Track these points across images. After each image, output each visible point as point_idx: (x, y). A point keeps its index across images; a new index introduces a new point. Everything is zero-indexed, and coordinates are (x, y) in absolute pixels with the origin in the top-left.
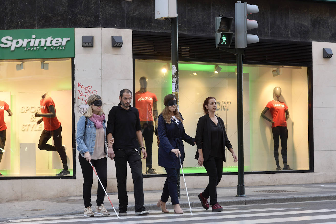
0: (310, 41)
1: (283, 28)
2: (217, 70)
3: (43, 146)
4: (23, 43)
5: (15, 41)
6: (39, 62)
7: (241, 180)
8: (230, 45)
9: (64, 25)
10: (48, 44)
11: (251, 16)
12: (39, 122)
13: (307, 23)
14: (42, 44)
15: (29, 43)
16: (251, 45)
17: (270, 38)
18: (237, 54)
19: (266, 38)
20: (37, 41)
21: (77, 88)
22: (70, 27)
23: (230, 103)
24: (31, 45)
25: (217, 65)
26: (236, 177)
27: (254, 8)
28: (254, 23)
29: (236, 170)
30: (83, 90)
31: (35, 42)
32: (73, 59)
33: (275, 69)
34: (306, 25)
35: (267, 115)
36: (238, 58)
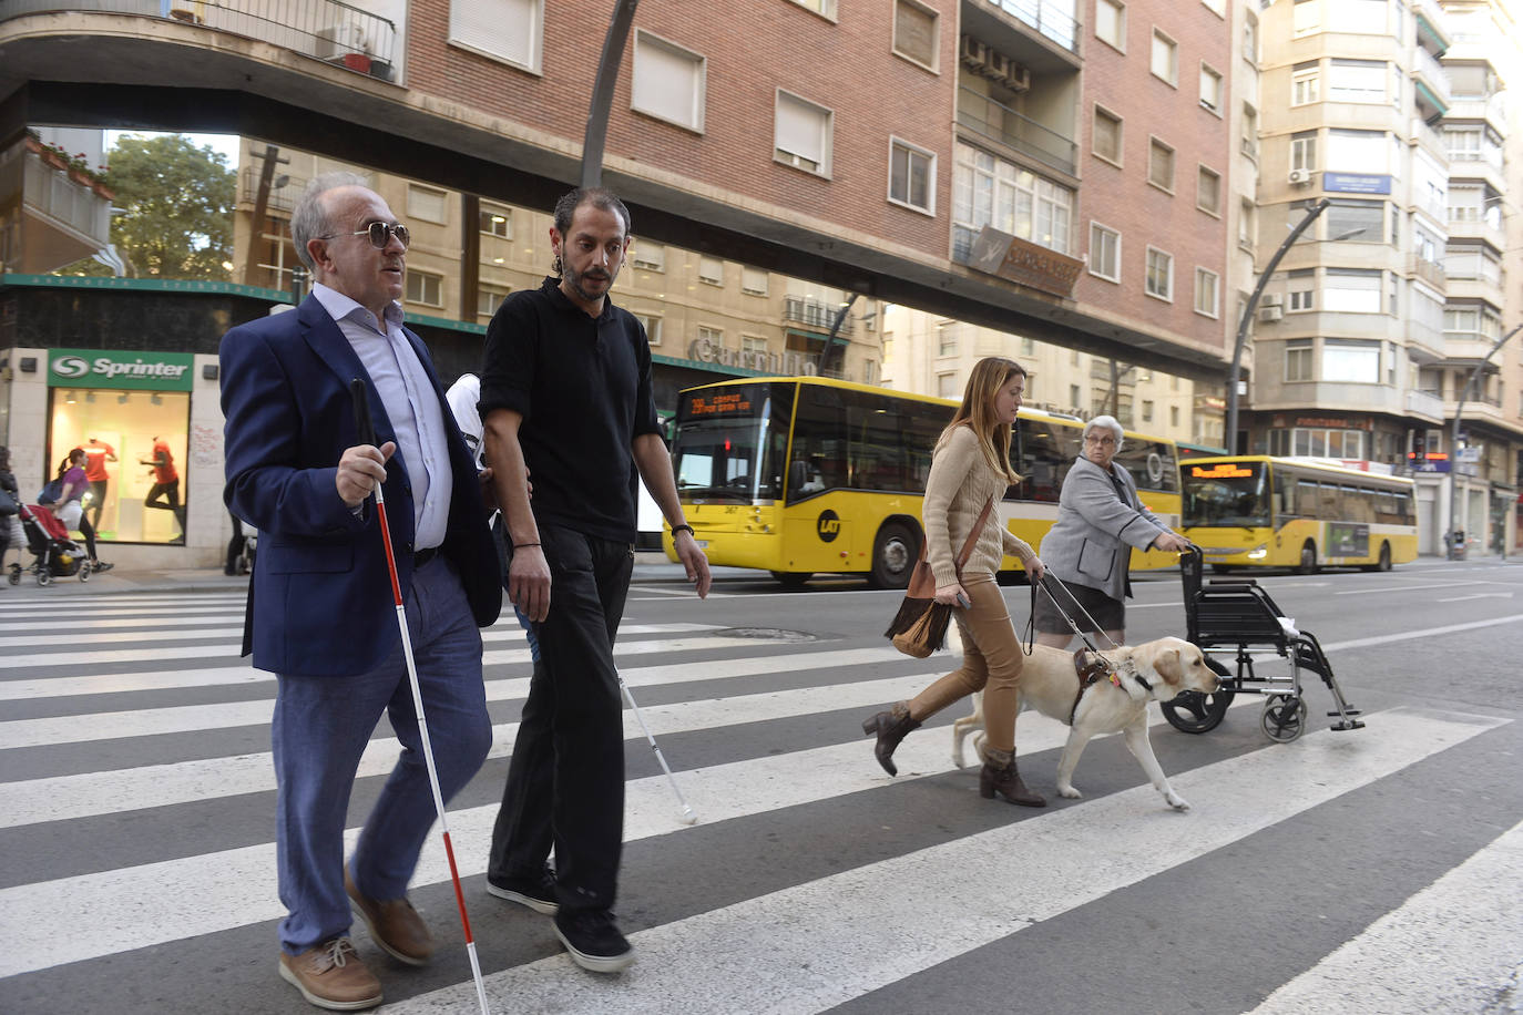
3: (151, 502)
4: (124, 368)
5: (113, 365)
6: (148, 396)
9: (182, 350)
10: (158, 373)
12: (152, 472)
14: (150, 372)
15: (132, 369)
20: (144, 366)
21: (194, 432)
22: (189, 352)
24: (135, 372)
30: (201, 434)
31: (140, 368)
32: (190, 393)
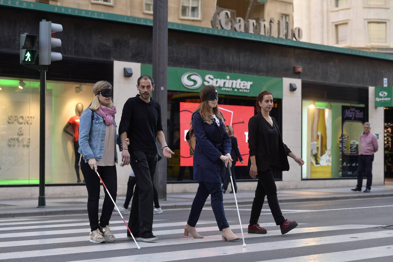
0: (112, 60)
1: (86, 47)
2: (21, 86)
7: (42, 192)
8: (34, 62)
11: (56, 34)
13: (109, 43)
16: (55, 63)
17: (74, 56)
18: (41, 71)
19: (70, 56)
23: (34, 118)
25: (21, 81)
26: (37, 189)
27: (58, 27)
28: (58, 41)
29: (37, 182)
33: (78, 86)
34: (108, 44)
35: (70, 130)
36: (41, 74)
